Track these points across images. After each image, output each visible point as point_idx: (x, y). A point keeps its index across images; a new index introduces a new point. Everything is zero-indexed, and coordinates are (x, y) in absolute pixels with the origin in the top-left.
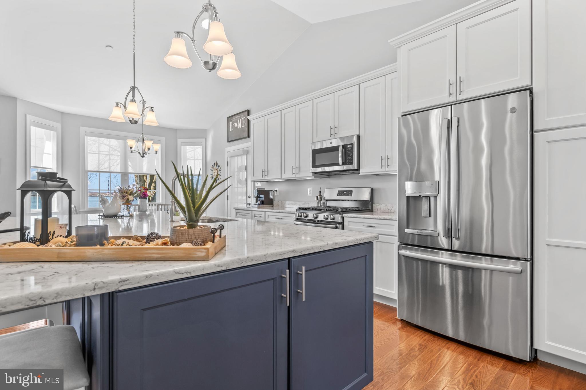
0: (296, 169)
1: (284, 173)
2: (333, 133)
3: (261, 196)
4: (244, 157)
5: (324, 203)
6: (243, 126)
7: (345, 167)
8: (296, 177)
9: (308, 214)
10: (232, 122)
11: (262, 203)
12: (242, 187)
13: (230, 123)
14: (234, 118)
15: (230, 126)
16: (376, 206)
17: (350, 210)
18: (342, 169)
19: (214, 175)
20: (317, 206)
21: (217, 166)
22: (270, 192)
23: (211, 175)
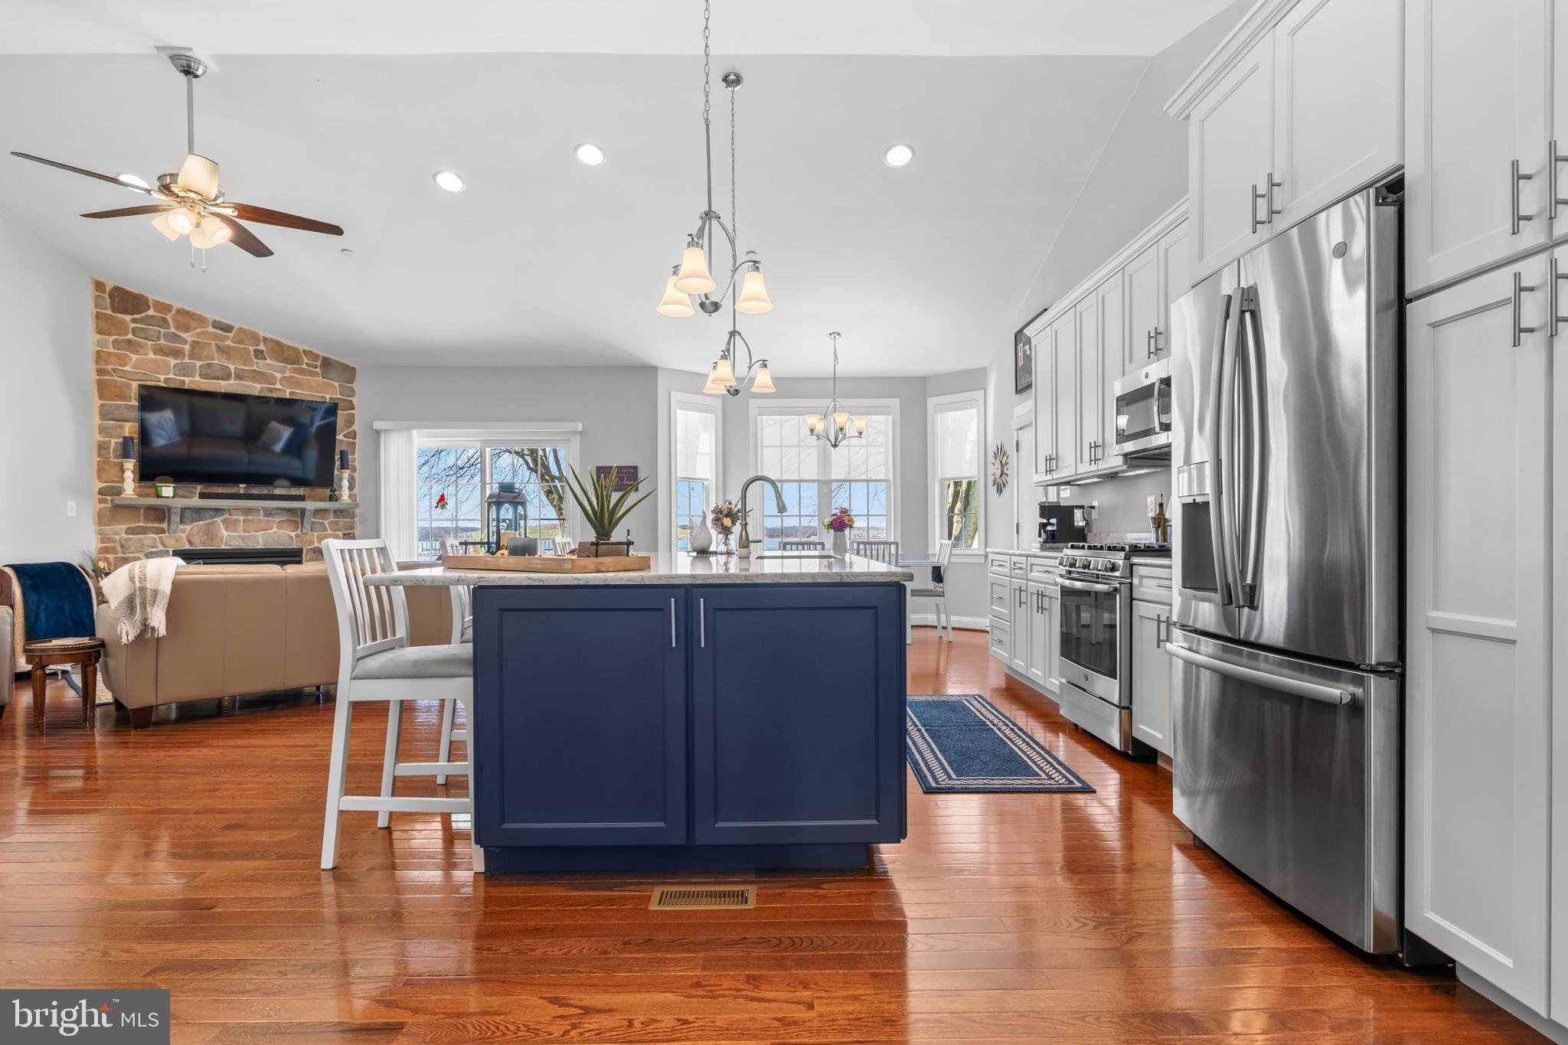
1: (1081, 461)
2: (1153, 348)
3: (1051, 521)
8: (1098, 470)
11: (1052, 538)
13: (1019, 346)
15: (1020, 355)
19: (997, 475)
21: (1001, 452)
22: (1075, 511)
23: (992, 475)
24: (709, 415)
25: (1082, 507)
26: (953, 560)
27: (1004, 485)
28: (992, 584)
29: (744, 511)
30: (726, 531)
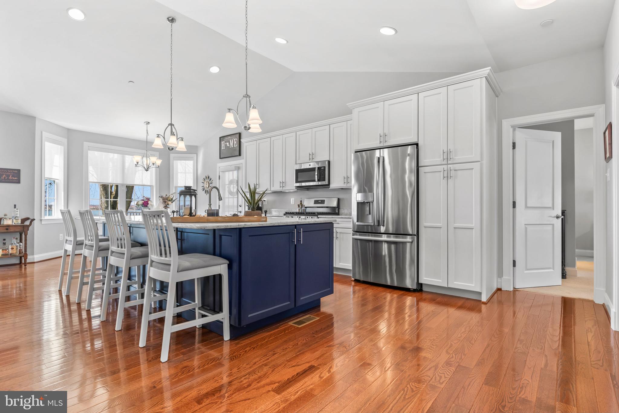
0: (283, 183)
1: (273, 186)
2: (311, 158)
4: (235, 173)
6: (235, 146)
7: (320, 183)
8: (282, 190)
10: (224, 142)
13: (222, 142)
14: (226, 138)
15: (222, 145)
16: (341, 211)
18: (318, 184)
19: (205, 187)
20: (299, 211)
21: (208, 179)
23: (202, 187)
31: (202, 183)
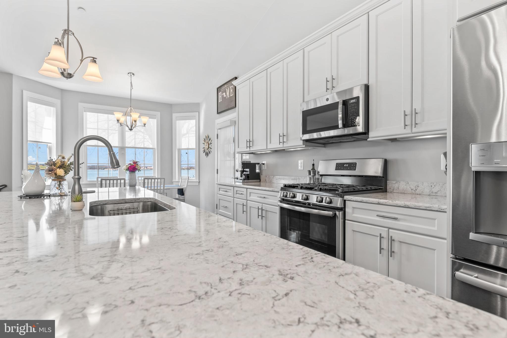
0: (284, 137)
1: (270, 143)
2: (329, 86)
3: (246, 170)
4: (232, 128)
5: (318, 179)
6: (231, 95)
7: (347, 131)
8: (283, 147)
9: (297, 194)
10: (221, 93)
11: (248, 178)
12: (230, 160)
13: (219, 93)
14: (223, 88)
15: (220, 97)
17: (354, 189)
18: (343, 134)
19: (205, 148)
20: (309, 182)
21: (208, 139)
22: (257, 165)
23: (203, 148)
24: (52, 108)
25: (259, 164)
26: (189, 184)
27: (210, 153)
28: (219, 199)
29: (77, 164)
30: (60, 179)
31: (203, 144)
